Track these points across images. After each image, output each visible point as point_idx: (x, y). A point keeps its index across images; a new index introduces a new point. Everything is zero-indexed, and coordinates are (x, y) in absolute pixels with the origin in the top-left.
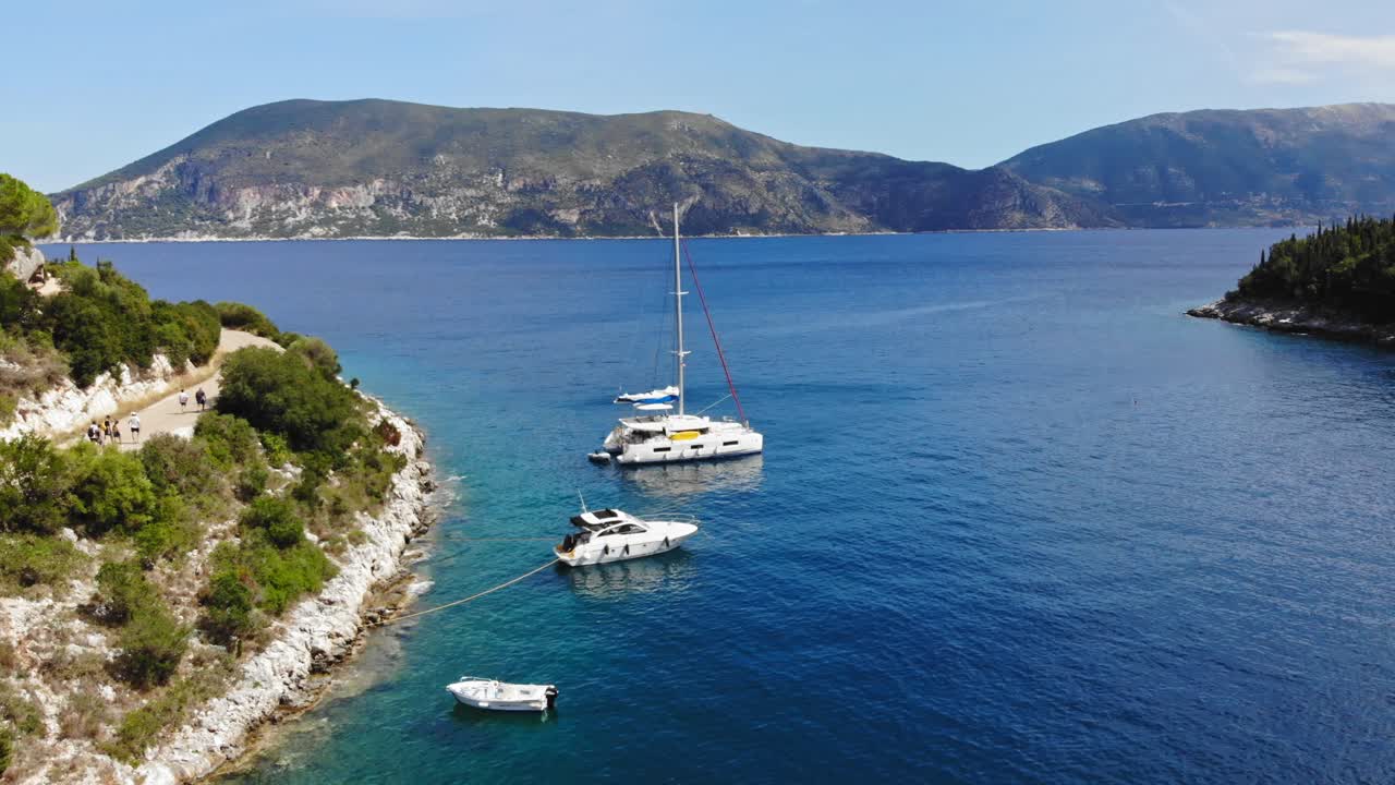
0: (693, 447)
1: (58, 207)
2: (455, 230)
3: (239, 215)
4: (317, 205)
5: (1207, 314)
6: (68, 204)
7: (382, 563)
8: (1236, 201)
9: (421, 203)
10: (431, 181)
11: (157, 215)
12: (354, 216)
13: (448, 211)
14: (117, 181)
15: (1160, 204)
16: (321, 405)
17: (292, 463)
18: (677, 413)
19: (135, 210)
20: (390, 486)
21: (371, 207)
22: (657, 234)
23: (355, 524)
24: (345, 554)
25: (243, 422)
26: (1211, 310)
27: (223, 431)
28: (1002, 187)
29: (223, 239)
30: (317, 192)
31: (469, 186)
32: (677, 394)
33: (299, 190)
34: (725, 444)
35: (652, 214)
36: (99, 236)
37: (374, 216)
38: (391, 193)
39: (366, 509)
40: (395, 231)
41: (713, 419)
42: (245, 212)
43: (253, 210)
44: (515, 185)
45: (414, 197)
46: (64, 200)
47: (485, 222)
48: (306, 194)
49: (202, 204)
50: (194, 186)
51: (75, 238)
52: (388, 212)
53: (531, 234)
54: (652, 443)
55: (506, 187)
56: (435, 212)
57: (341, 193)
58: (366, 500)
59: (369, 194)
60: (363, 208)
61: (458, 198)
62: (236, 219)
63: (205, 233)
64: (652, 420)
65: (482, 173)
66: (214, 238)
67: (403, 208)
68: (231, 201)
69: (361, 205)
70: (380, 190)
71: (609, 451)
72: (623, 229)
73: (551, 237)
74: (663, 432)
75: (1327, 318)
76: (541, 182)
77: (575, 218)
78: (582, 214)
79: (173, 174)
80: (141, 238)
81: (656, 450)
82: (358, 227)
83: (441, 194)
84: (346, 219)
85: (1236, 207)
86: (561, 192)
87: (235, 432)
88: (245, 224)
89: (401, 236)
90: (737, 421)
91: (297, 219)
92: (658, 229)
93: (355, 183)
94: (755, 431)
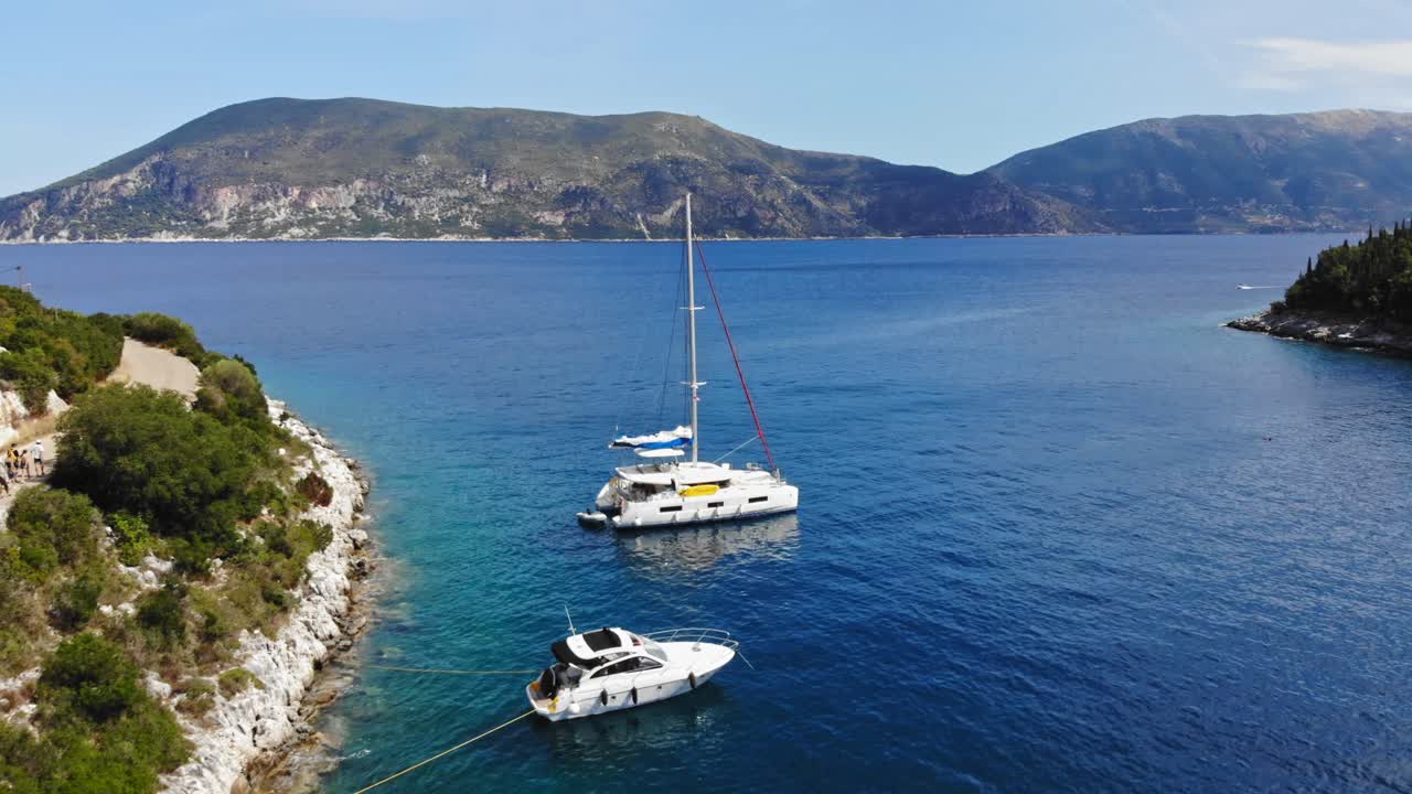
0: (711, 505)
1: (31, 206)
2: (438, 231)
3: (216, 215)
4: (296, 206)
5: (1251, 327)
6: (41, 203)
7: (269, 723)
8: (1226, 207)
9: (403, 203)
10: (413, 181)
11: (131, 215)
12: (334, 217)
13: (430, 212)
14: (91, 180)
15: (1149, 210)
16: (203, 471)
17: (157, 555)
18: (690, 460)
19: (109, 209)
20: (305, 576)
21: (351, 208)
22: (645, 237)
23: (237, 654)
24: (210, 714)
25: (82, 500)
26: (1256, 323)
27: (49, 515)
28: (992, 191)
29: (200, 240)
30: (297, 192)
31: (454, 187)
32: (690, 437)
33: (278, 190)
34: (751, 500)
35: (639, 216)
36: (73, 236)
37: (354, 217)
38: (373, 193)
39: (258, 625)
40: (375, 231)
41: (734, 467)
42: (222, 213)
43: (231, 210)
44: (499, 187)
45: (395, 197)
46: (37, 199)
47: (468, 223)
48: (286, 194)
49: (179, 205)
50: (171, 184)
51: (47, 238)
52: (369, 213)
53: (516, 235)
54: (659, 500)
55: (489, 188)
56: (417, 213)
57: (320, 193)
58: (260, 608)
59: (350, 194)
60: (344, 208)
61: (441, 199)
62: (213, 219)
63: (181, 233)
64: (658, 470)
65: (466, 174)
66: (190, 239)
67: (385, 208)
68: (208, 200)
69: (341, 205)
70: (361, 190)
71: (603, 510)
72: (607, 231)
73: (536, 239)
74: (672, 486)
75: (1392, 332)
76: (526, 183)
77: (560, 220)
78: (568, 215)
79: (148, 173)
80: (116, 238)
81: (663, 510)
82: (338, 228)
83: (424, 195)
84: (327, 219)
85: (1226, 214)
86: (546, 193)
87: (66, 517)
88: (223, 224)
89: (382, 237)
90: (765, 470)
91: (276, 219)
92: (646, 232)
93: (336, 183)
94: (789, 483)
